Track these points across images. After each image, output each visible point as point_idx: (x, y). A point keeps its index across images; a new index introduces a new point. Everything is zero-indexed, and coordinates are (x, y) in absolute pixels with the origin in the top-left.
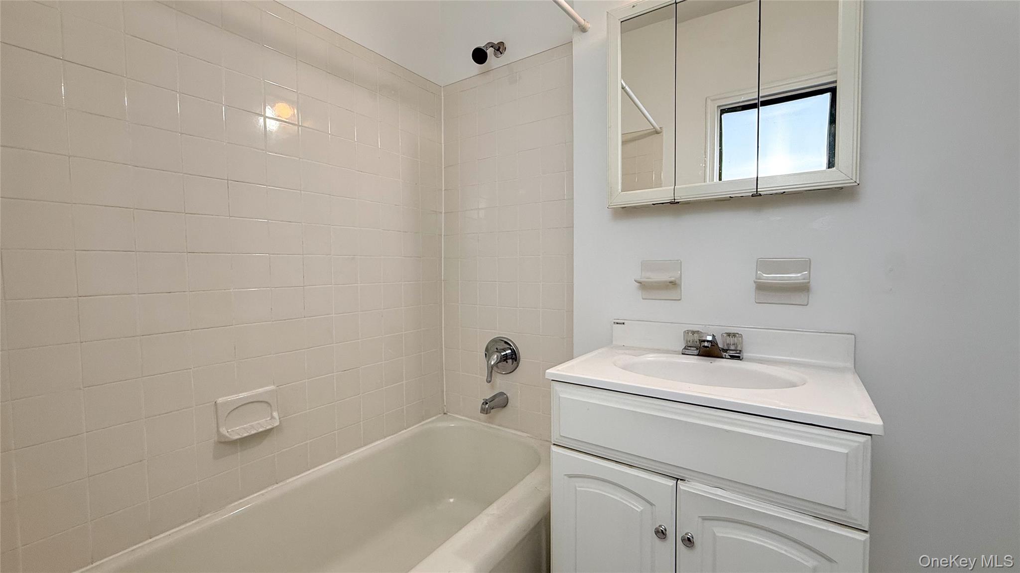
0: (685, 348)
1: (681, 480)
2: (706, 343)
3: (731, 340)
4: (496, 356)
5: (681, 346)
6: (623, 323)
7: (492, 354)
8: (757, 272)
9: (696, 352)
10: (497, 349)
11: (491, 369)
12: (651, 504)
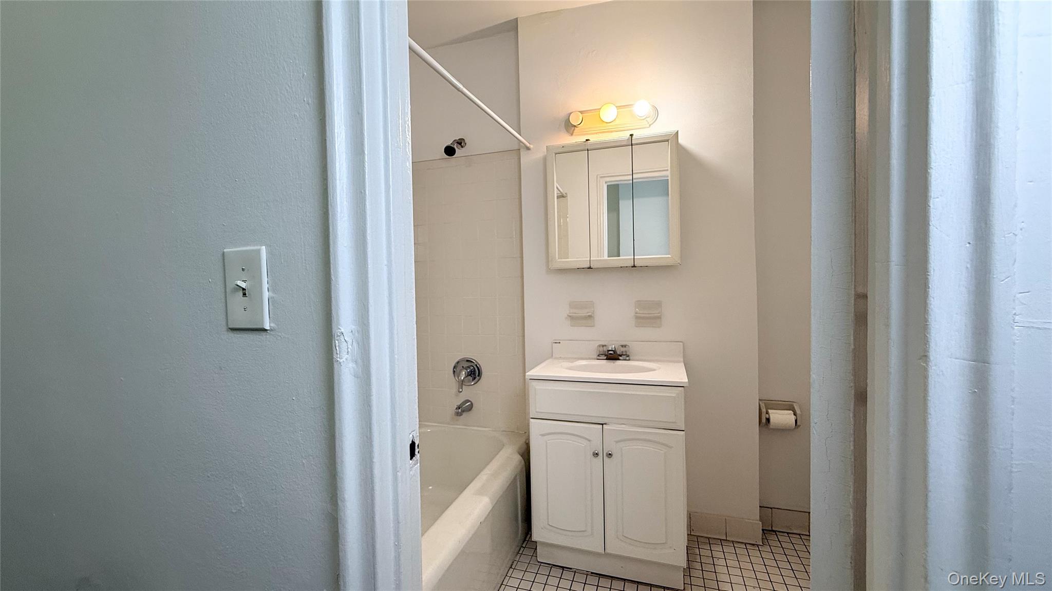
0: (598, 356)
1: (605, 424)
2: (611, 351)
3: (623, 349)
4: (464, 373)
5: (596, 357)
6: (560, 343)
7: (461, 371)
8: (635, 309)
9: (605, 358)
10: (463, 367)
11: (462, 383)
12: (589, 441)
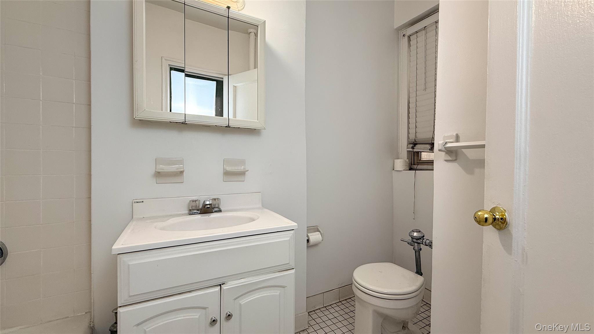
0: (190, 211)
1: (223, 284)
2: (208, 205)
3: (214, 202)
5: (187, 212)
6: (143, 202)
8: (223, 167)
9: (199, 212)
12: (205, 308)
